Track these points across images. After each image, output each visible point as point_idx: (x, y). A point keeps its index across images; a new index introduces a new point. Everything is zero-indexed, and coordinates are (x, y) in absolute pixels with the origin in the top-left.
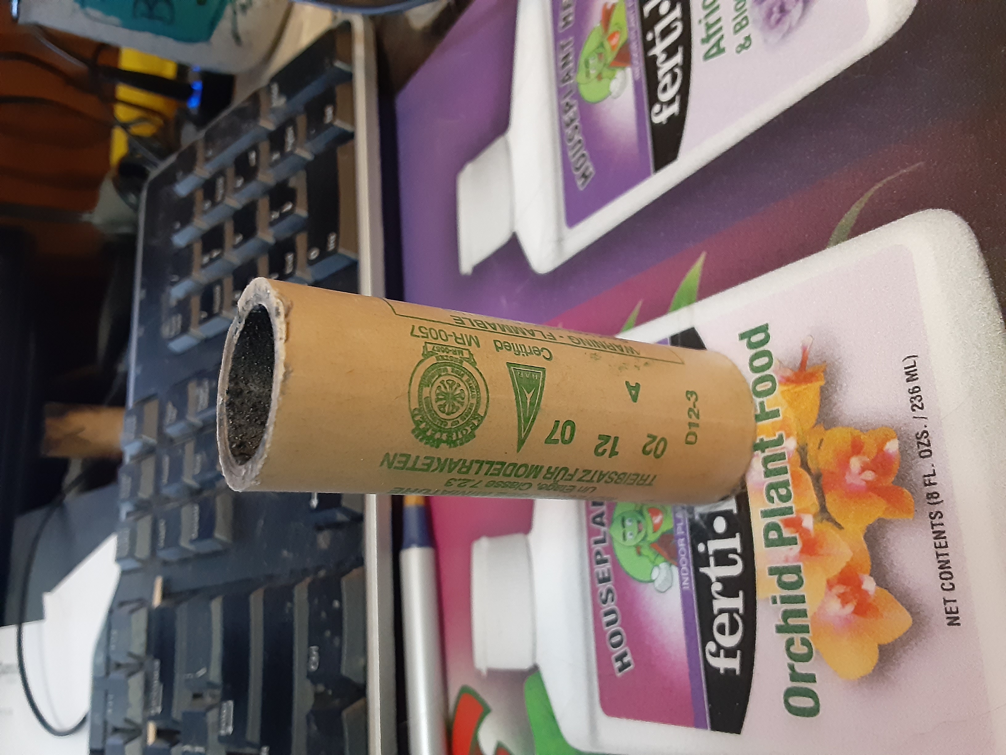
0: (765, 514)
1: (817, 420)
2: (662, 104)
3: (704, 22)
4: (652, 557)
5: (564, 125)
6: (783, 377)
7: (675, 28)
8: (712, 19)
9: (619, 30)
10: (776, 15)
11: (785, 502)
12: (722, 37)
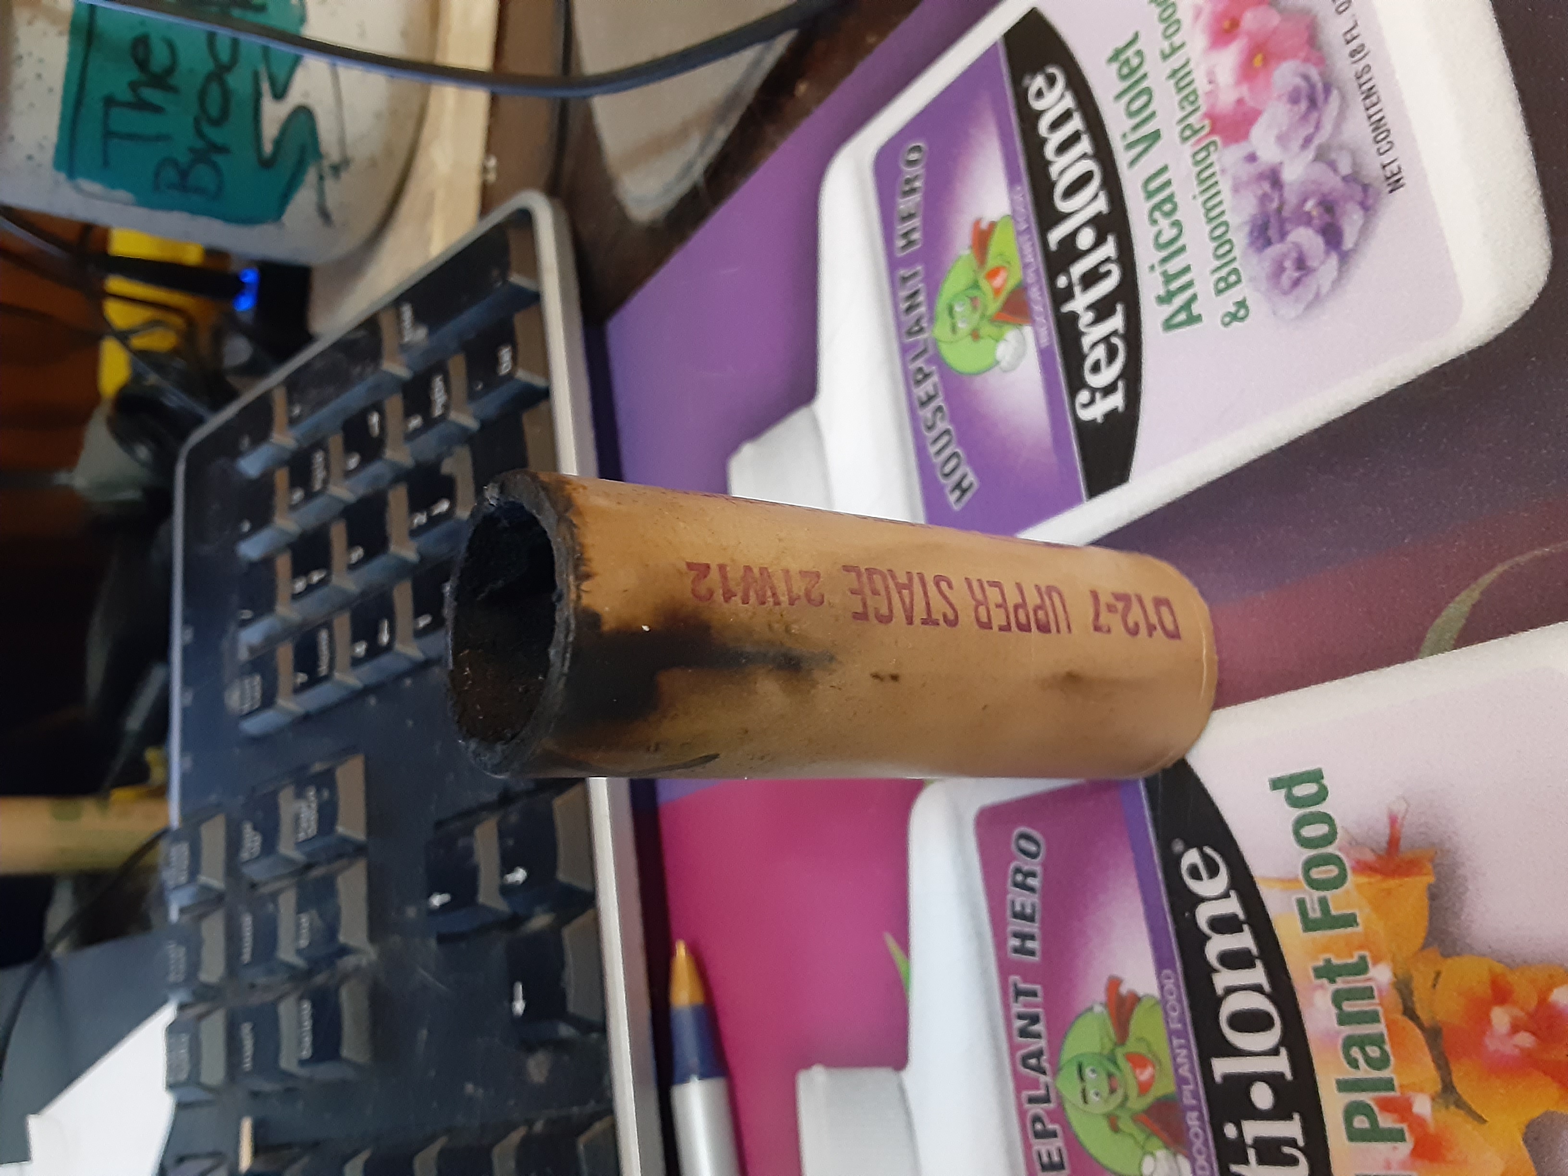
0: (1344, 1086)
1: (1426, 939)
2: (1093, 391)
3: (1159, 270)
4: (1141, 1137)
5: (917, 404)
6: (1358, 862)
7: (1108, 273)
8: (1173, 267)
9: (1005, 265)
10: (1291, 273)
11: (1379, 1069)
12: (1194, 298)
